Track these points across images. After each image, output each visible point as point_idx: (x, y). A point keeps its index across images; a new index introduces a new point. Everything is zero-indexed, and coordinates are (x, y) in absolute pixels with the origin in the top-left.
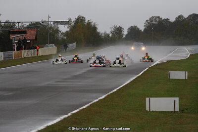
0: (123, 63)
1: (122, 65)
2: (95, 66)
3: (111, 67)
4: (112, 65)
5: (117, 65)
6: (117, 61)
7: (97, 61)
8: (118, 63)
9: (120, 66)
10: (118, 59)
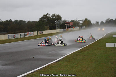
0: (64, 44)
1: (63, 45)
2: (41, 46)
3: (55, 46)
4: (56, 45)
5: (59, 45)
6: (60, 42)
7: (44, 42)
8: (61, 44)
9: (61, 45)
10: (60, 40)
